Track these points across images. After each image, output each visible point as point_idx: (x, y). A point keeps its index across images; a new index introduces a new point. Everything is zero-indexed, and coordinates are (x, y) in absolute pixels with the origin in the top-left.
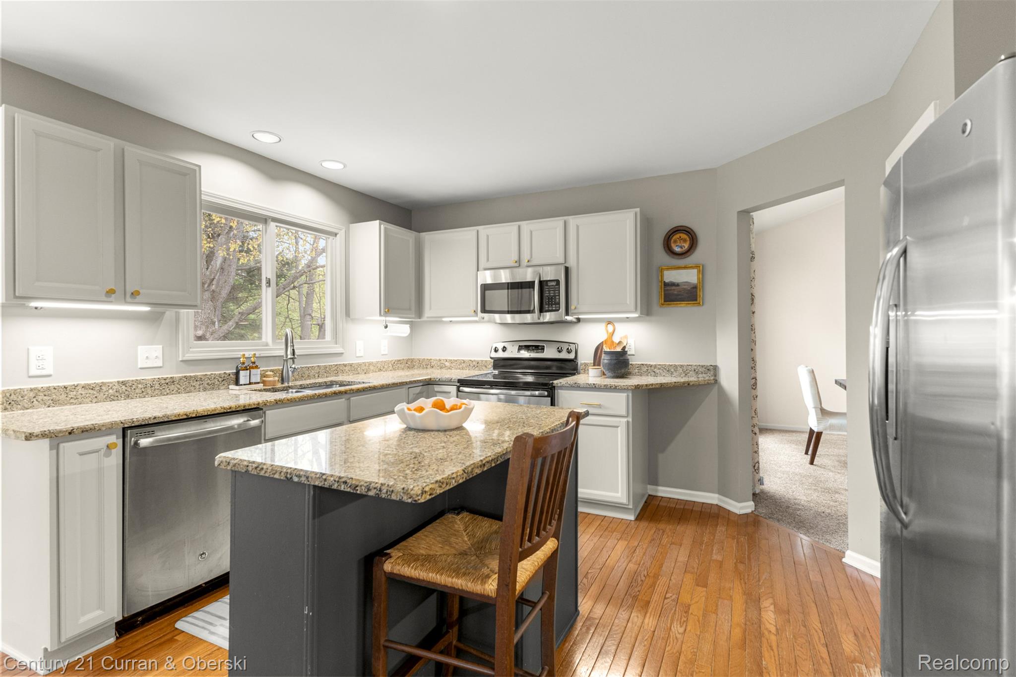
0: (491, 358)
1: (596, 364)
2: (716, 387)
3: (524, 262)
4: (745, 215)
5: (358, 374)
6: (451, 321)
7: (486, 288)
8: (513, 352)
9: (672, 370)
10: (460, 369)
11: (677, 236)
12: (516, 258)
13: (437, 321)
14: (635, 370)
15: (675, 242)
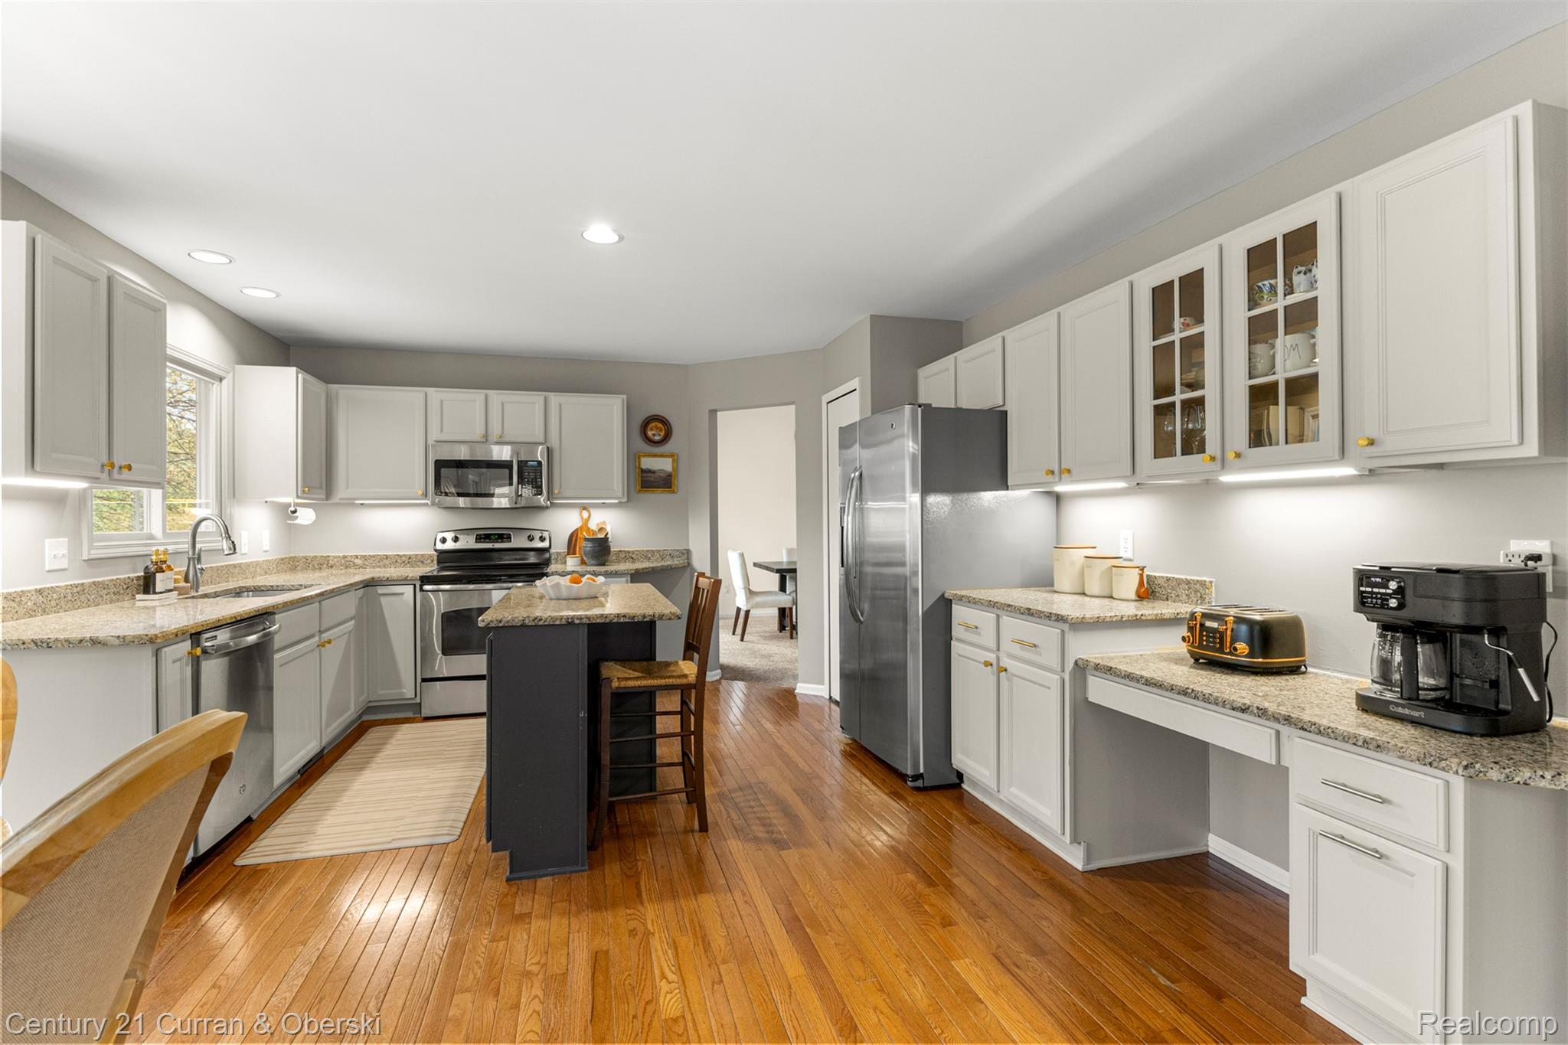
0: (436, 550)
1: (571, 552)
2: (689, 569)
3: (494, 437)
4: (713, 413)
5: (246, 578)
6: (362, 504)
7: (440, 465)
8: (468, 542)
9: (650, 556)
10: (379, 567)
11: (654, 424)
12: (483, 432)
13: (350, 504)
14: (612, 557)
15: (652, 429)
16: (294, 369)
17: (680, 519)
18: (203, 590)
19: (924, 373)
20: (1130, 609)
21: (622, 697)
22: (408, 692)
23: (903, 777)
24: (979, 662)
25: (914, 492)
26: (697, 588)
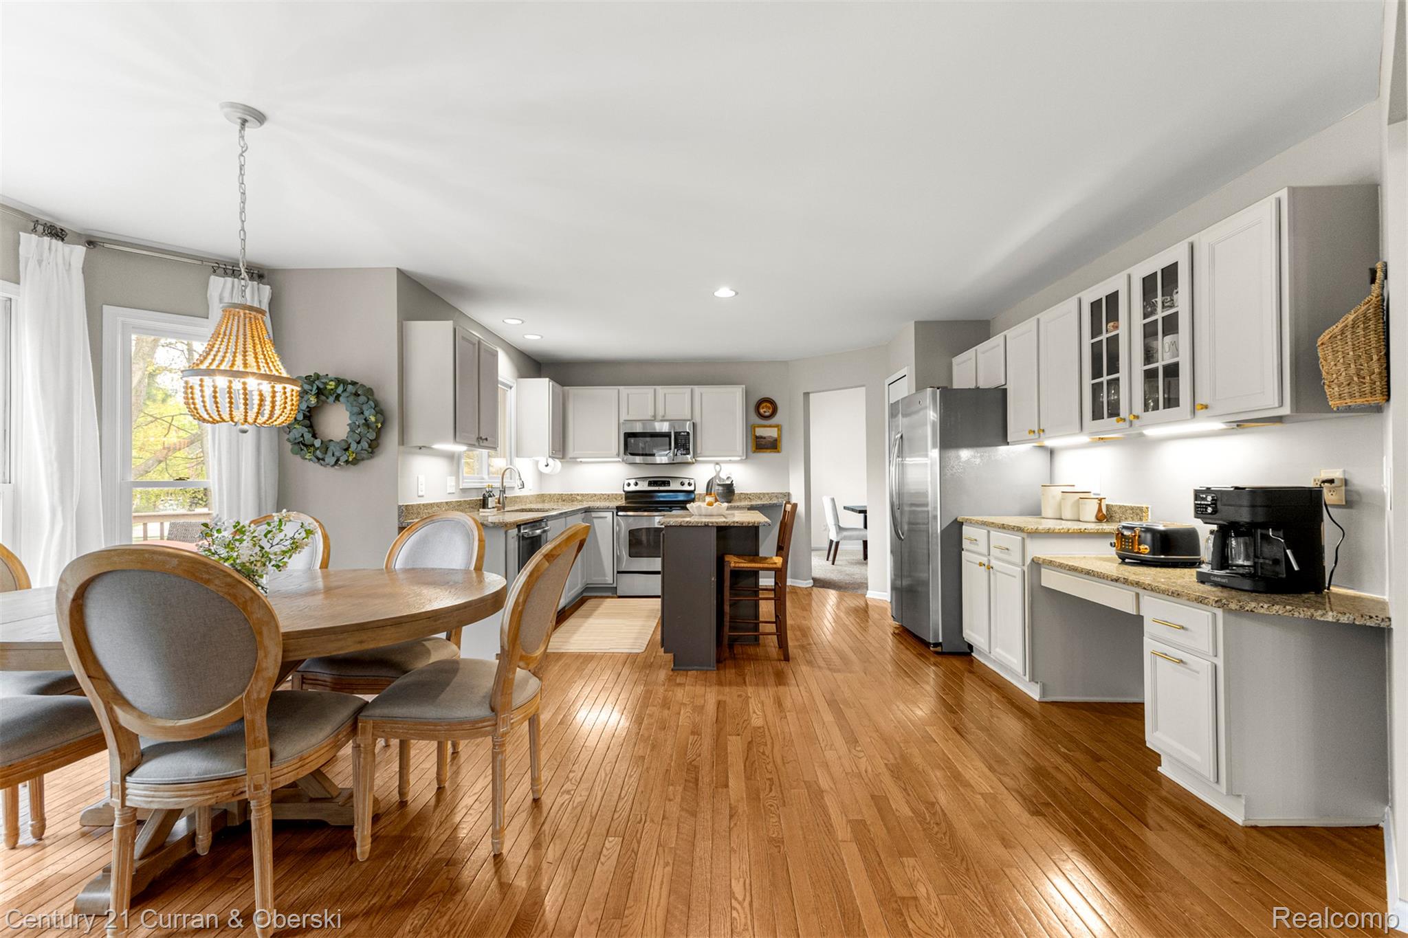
0: (624, 491)
1: (708, 493)
3: (659, 417)
4: (807, 394)
7: (629, 435)
8: (643, 486)
9: (762, 496)
11: (764, 404)
12: (652, 414)
13: (574, 461)
14: (736, 497)
15: (763, 408)
16: (547, 379)
17: (785, 471)
18: (506, 509)
19: (956, 360)
20: (1093, 527)
21: (736, 574)
22: (609, 579)
23: (927, 644)
24: (975, 563)
25: (934, 446)
26: (785, 511)
